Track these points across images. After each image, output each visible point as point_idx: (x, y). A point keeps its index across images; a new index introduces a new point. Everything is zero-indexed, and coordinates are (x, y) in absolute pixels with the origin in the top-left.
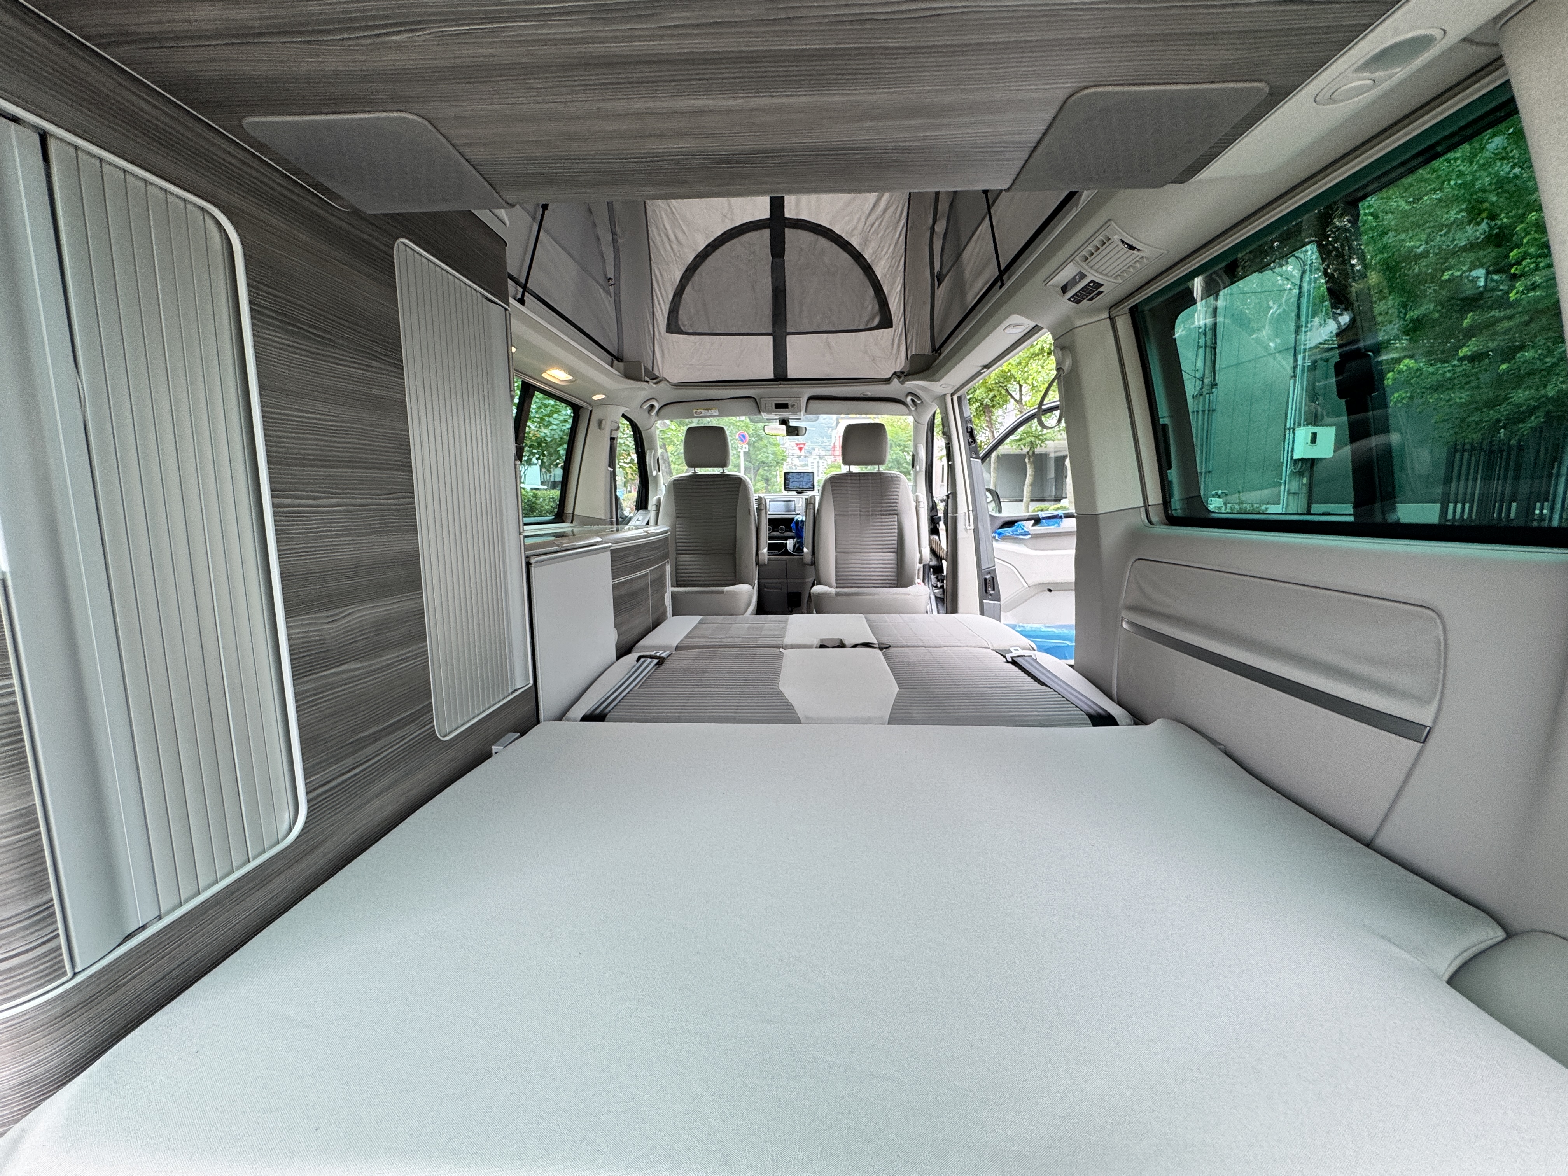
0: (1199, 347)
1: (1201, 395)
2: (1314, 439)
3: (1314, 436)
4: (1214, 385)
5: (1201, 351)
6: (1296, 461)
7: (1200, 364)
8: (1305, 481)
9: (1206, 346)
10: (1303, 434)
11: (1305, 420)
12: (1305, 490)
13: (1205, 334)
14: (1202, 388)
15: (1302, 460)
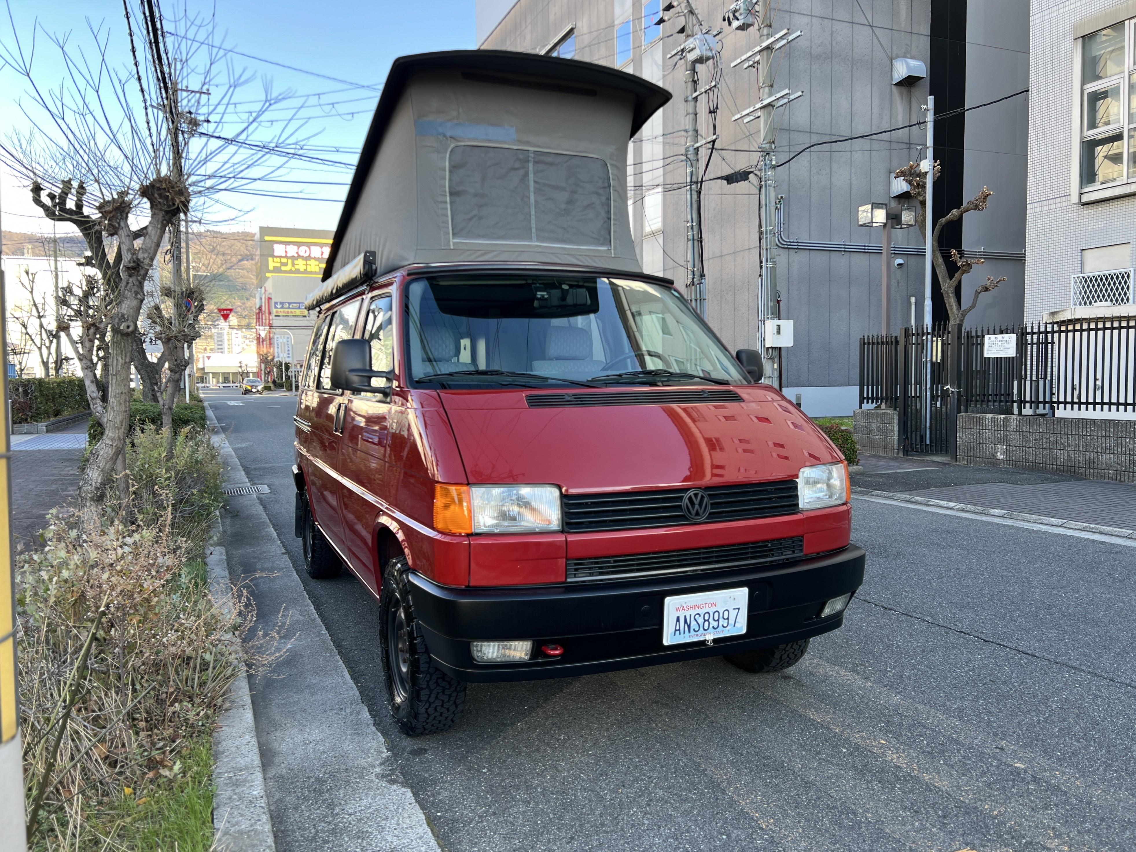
0: (688, 240)
1: (693, 285)
2: (779, 332)
3: (779, 326)
4: (702, 275)
5: (690, 244)
6: (768, 348)
7: (690, 257)
8: (776, 367)
9: (693, 240)
10: (771, 325)
11: (772, 314)
12: (776, 374)
13: (692, 228)
14: (693, 278)
15: (772, 348)
